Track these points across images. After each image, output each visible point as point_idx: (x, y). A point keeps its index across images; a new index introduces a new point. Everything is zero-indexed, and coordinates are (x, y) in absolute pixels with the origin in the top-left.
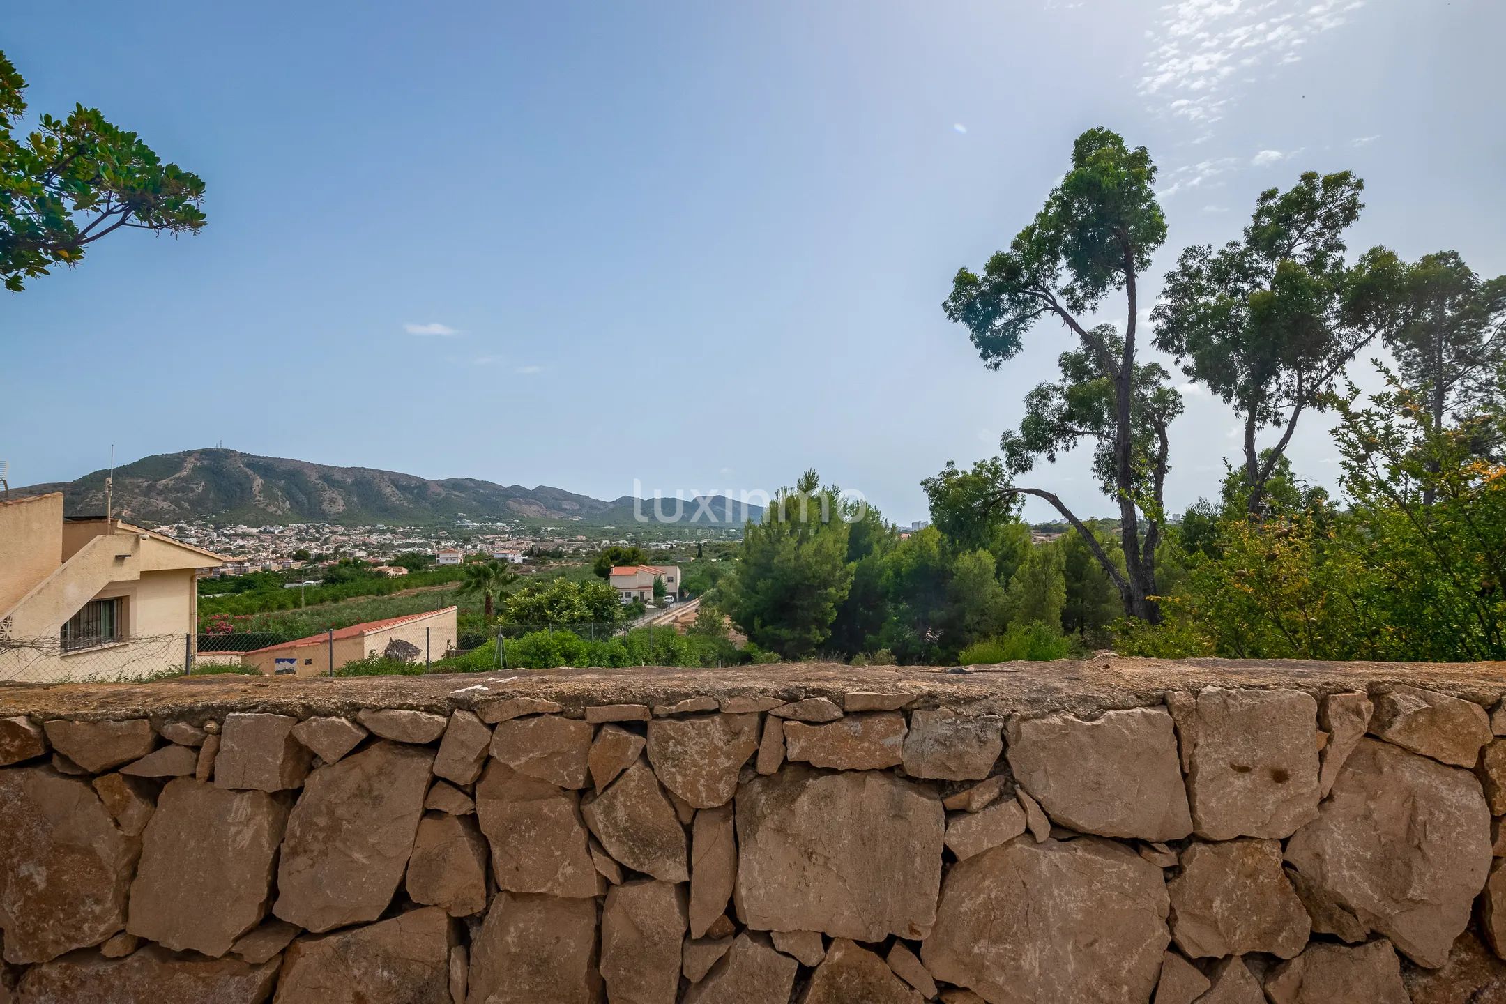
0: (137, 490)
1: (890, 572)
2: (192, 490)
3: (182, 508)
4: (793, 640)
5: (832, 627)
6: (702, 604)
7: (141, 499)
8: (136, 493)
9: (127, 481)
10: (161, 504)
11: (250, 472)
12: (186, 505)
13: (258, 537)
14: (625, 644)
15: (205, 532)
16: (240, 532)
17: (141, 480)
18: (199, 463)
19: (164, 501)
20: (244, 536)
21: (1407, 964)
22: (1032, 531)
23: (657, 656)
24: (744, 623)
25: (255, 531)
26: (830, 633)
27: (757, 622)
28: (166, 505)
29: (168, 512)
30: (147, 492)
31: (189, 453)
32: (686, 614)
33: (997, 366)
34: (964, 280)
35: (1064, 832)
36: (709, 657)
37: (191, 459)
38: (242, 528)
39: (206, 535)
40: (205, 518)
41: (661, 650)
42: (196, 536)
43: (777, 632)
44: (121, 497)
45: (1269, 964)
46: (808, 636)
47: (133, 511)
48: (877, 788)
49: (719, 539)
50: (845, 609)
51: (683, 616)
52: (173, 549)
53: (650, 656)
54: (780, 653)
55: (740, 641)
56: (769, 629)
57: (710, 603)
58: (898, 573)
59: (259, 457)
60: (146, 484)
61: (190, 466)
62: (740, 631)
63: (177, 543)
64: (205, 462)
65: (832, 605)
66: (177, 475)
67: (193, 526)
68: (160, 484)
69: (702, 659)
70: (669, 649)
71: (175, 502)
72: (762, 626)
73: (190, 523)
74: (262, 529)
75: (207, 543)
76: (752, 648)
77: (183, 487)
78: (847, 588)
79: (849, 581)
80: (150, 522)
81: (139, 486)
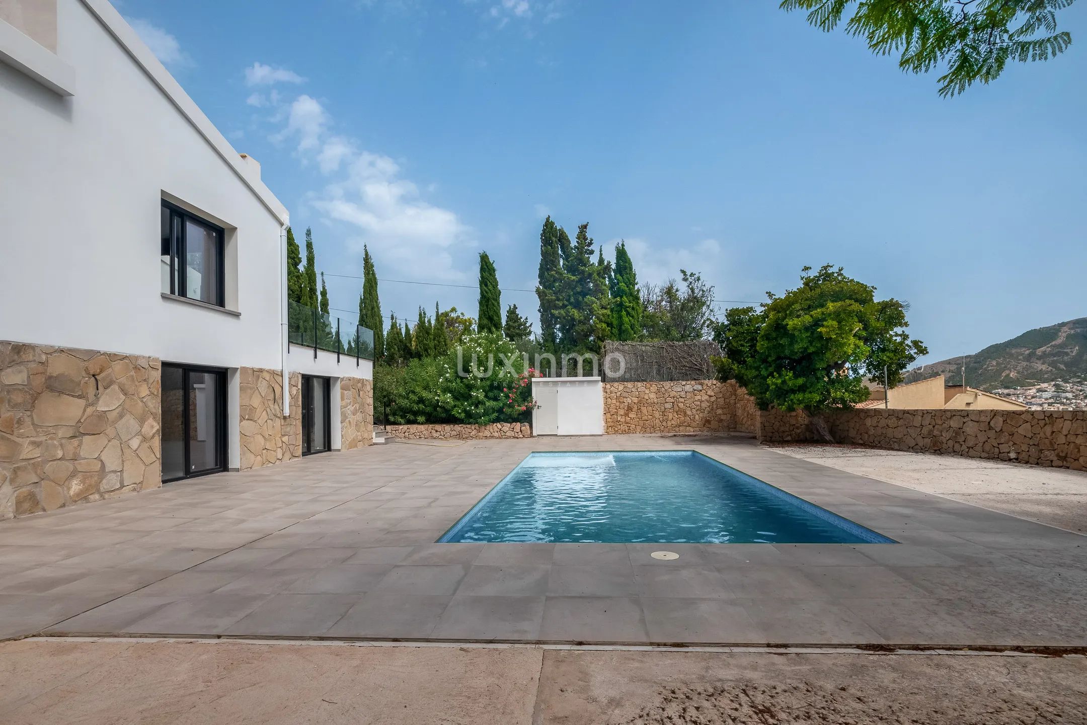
0: (1021, 357)
2: (1067, 354)
3: (1058, 369)
7: (1025, 364)
8: (1020, 360)
9: (1013, 351)
10: (1040, 366)
12: (1062, 366)
15: (1080, 388)
17: (1024, 349)
18: (1072, 332)
19: (1043, 364)
21: (996, 432)
28: (1044, 367)
29: (1047, 372)
30: (1029, 358)
31: (1063, 324)
35: (972, 420)
37: (1065, 329)
39: (1081, 391)
40: (1079, 377)
42: (1072, 392)
44: (1009, 363)
45: (985, 431)
47: (1018, 373)
48: (959, 417)
52: (997, 400)
60: (1027, 352)
61: (1065, 335)
63: (998, 397)
64: (1078, 330)
66: (1053, 343)
67: (1069, 383)
68: (1039, 352)
71: (1053, 364)
73: (1066, 381)
75: (1081, 397)
77: (1059, 352)
80: (1032, 381)
81: (1022, 354)
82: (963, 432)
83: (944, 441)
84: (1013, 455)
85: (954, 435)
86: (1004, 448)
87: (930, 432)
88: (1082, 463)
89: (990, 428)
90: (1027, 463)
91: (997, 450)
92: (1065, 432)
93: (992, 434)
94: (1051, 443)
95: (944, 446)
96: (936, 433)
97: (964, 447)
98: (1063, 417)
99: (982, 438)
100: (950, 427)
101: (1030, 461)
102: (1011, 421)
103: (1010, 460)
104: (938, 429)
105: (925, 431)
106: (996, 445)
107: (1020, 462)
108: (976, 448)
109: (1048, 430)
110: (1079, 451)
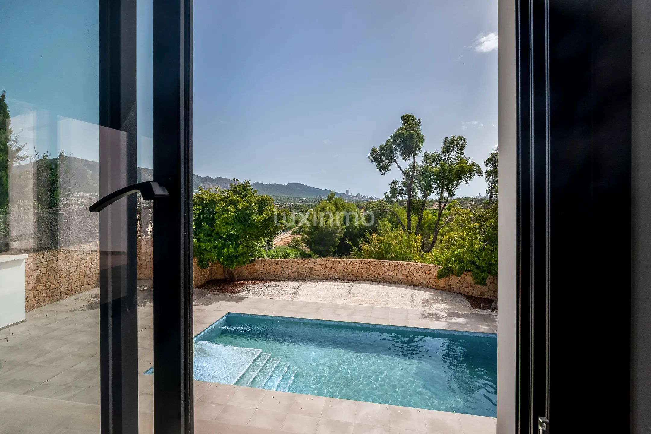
1: (358, 228)
4: (324, 250)
5: (338, 246)
6: (292, 234)
11: (86, 168)
13: (90, 198)
14: (275, 252)
16: (82, 195)
20: (84, 197)
22: (434, 202)
23: (283, 256)
24: (309, 244)
25: (88, 195)
26: (337, 248)
27: (313, 245)
32: (286, 238)
33: (384, 174)
34: (374, 150)
36: (298, 256)
38: (83, 194)
41: (284, 254)
43: (319, 248)
46: (330, 249)
49: (298, 202)
50: (342, 240)
51: (284, 238)
53: (281, 255)
54: (319, 255)
55: (307, 251)
56: (317, 247)
57: (295, 233)
58: (360, 228)
59: (90, 161)
62: (307, 247)
65: (338, 239)
69: (296, 256)
70: (286, 254)
72: (315, 246)
74: (92, 194)
76: (311, 252)
78: (343, 234)
79: (344, 231)
82: (314, 269)
83: (305, 274)
84: (336, 277)
85: (310, 270)
86: (333, 275)
87: (297, 270)
88: (364, 278)
89: (327, 267)
90: (343, 280)
91: (329, 276)
92: (357, 267)
93: (327, 269)
94: (352, 272)
95: (305, 276)
96: (300, 270)
97: (315, 276)
98: (356, 262)
99: (323, 272)
100: (307, 267)
101: (344, 279)
102: (335, 264)
103: (335, 280)
104: (300, 268)
105: (294, 270)
106: (329, 274)
107: (340, 280)
108: (321, 276)
109: (351, 267)
110: (363, 274)
